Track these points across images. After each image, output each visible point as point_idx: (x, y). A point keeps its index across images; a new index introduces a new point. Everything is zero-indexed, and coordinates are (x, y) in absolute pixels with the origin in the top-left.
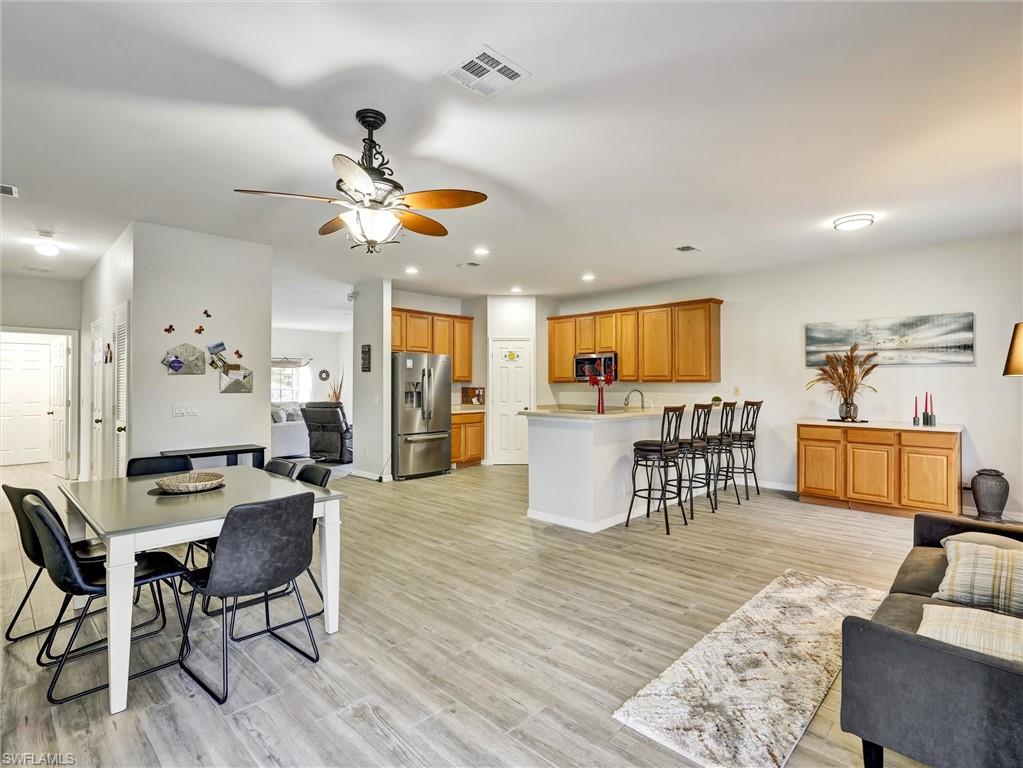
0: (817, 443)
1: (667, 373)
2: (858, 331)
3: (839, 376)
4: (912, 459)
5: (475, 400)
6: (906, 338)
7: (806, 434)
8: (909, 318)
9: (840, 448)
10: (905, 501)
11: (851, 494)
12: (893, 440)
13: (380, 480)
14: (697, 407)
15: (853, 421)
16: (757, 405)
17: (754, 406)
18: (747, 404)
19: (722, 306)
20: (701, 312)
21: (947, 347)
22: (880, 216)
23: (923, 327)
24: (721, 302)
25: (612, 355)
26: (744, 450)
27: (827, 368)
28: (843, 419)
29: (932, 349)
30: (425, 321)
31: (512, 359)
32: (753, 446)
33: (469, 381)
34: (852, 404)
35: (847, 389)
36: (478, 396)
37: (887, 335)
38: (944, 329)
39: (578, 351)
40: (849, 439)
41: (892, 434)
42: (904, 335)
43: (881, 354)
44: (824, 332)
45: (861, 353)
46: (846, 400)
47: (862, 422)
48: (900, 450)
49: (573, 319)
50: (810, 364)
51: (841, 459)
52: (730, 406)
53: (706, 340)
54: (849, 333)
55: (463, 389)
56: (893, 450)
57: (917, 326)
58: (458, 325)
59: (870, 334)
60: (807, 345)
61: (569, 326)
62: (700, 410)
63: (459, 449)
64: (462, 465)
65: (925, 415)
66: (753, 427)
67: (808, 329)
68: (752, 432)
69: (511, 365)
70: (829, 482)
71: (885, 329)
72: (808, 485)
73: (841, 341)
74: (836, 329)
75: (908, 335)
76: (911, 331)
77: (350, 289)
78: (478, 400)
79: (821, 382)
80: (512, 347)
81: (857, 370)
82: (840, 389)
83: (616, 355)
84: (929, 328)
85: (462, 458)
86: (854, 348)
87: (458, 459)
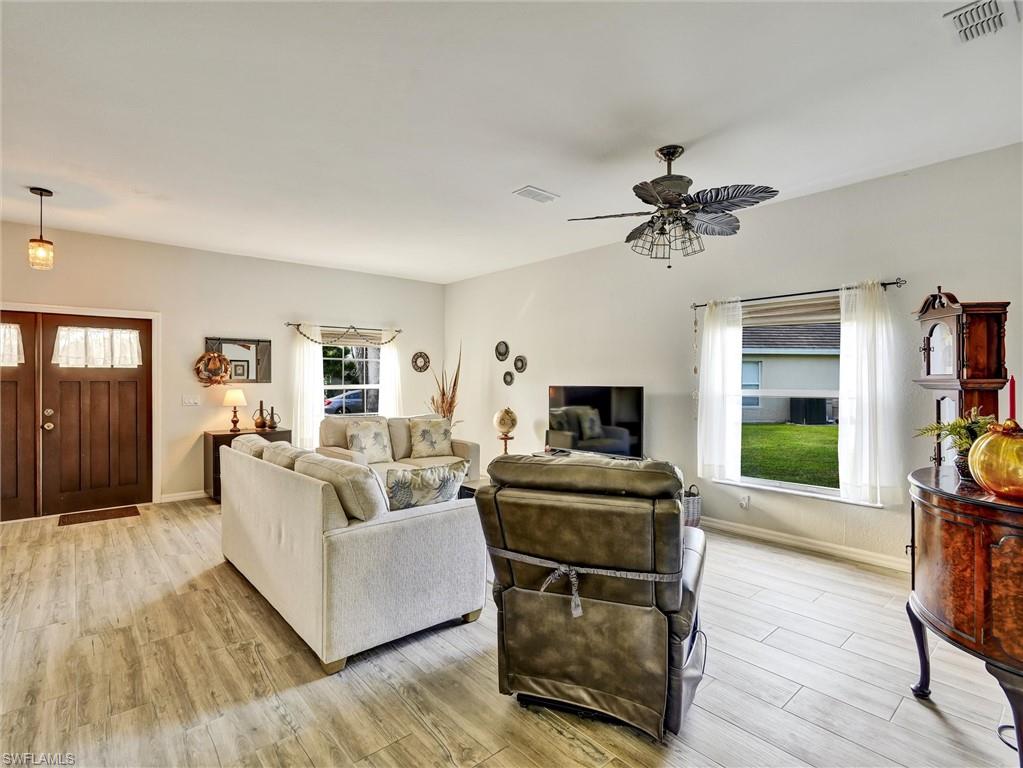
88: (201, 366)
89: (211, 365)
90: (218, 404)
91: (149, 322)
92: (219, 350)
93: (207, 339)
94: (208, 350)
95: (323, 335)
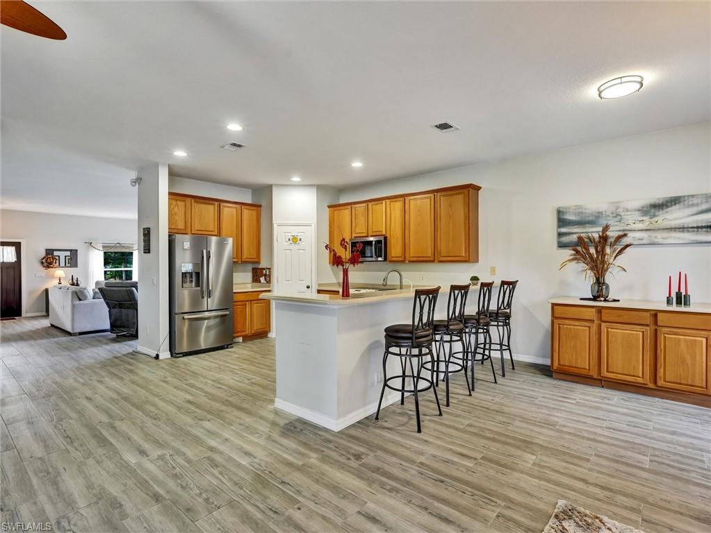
0: (570, 322)
1: (429, 253)
2: (608, 213)
3: (591, 256)
4: (669, 339)
5: (262, 279)
6: (656, 219)
7: (559, 313)
8: (659, 199)
9: (594, 327)
10: (661, 383)
11: (604, 373)
12: (649, 320)
13: (157, 357)
14: (453, 288)
15: (605, 300)
16: (512, 285)
17: (509, 285)
18: (503, 283)
19: (479, 192)
20: (461, 196)
21: (698, 227)
22: (650, 76)
23: (674, 208)
24: (478, 188)
25: (382, 238)
26: (501, 328)
27: (579, 248)
28: (595, 299)
29: (682, 229)
30: (211, 207)
31: (295, 243)
32: (509, 324)
33: (258, 263)
34: (604, 283)
35: (599, 268)
36: (265, 275)
37: (637, 216)
38: (695, 209)
39: (354, 235)
40: (603, 319)
41: (648, 314)
42: (655, 216)
43: (630, 235)
44: (575, 214)
45: (612, 234)
46: (598, 279)
47: (614, 301)
48: (656, 330)
49: (349, 207)
50: (562, 246)
51: (594, 338)
52: (487, 286)
53: (465, 224)
54: (599, 215)
55: (253, 269)
56: (649, 331)
57: (667, 207)
58: (246, 212)
59: (620, 215)
60: (559, 227)
61: (346, 213)
62: (456, 292)
63: (244, 324)
64: (247, 338)
65: (679, 295)
66: (509, 305)
67: (559, 212)
68: (508, 311)
69: (294, 247)
70: (583, 360)
71: (635, 210)
72: (561, 363)
73: (592, 223)
74: (587, 211)
75: (658, 216)
76: (661, 212)
77: (134, 175)
78: (265, 279)
79: (575, 262)
80: (295, 231)
81: (608, 250)
82: (592, 269)
83: (385, 238)
84: (679, 209)
85: (248, 332)
86: (606, 228)
87: (243, 334)
88: (44, 261)
89: (49, 260)
90: (52, 277)
91: (20, 243)
92: (53, 254)
93: (46, 250)
94: (47, 254)
95: (104, 247)
